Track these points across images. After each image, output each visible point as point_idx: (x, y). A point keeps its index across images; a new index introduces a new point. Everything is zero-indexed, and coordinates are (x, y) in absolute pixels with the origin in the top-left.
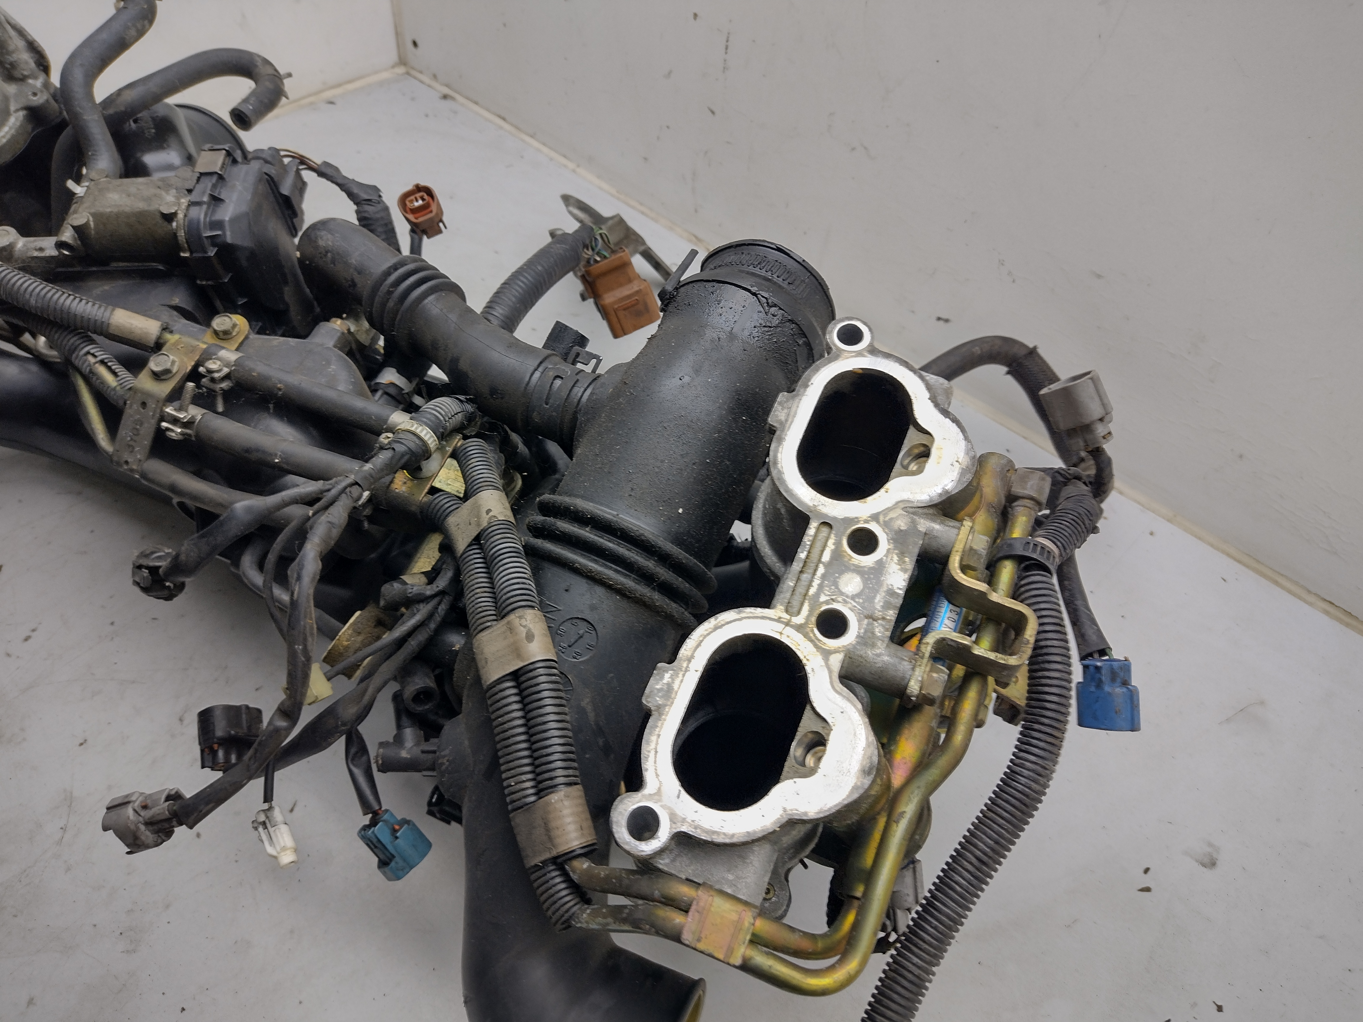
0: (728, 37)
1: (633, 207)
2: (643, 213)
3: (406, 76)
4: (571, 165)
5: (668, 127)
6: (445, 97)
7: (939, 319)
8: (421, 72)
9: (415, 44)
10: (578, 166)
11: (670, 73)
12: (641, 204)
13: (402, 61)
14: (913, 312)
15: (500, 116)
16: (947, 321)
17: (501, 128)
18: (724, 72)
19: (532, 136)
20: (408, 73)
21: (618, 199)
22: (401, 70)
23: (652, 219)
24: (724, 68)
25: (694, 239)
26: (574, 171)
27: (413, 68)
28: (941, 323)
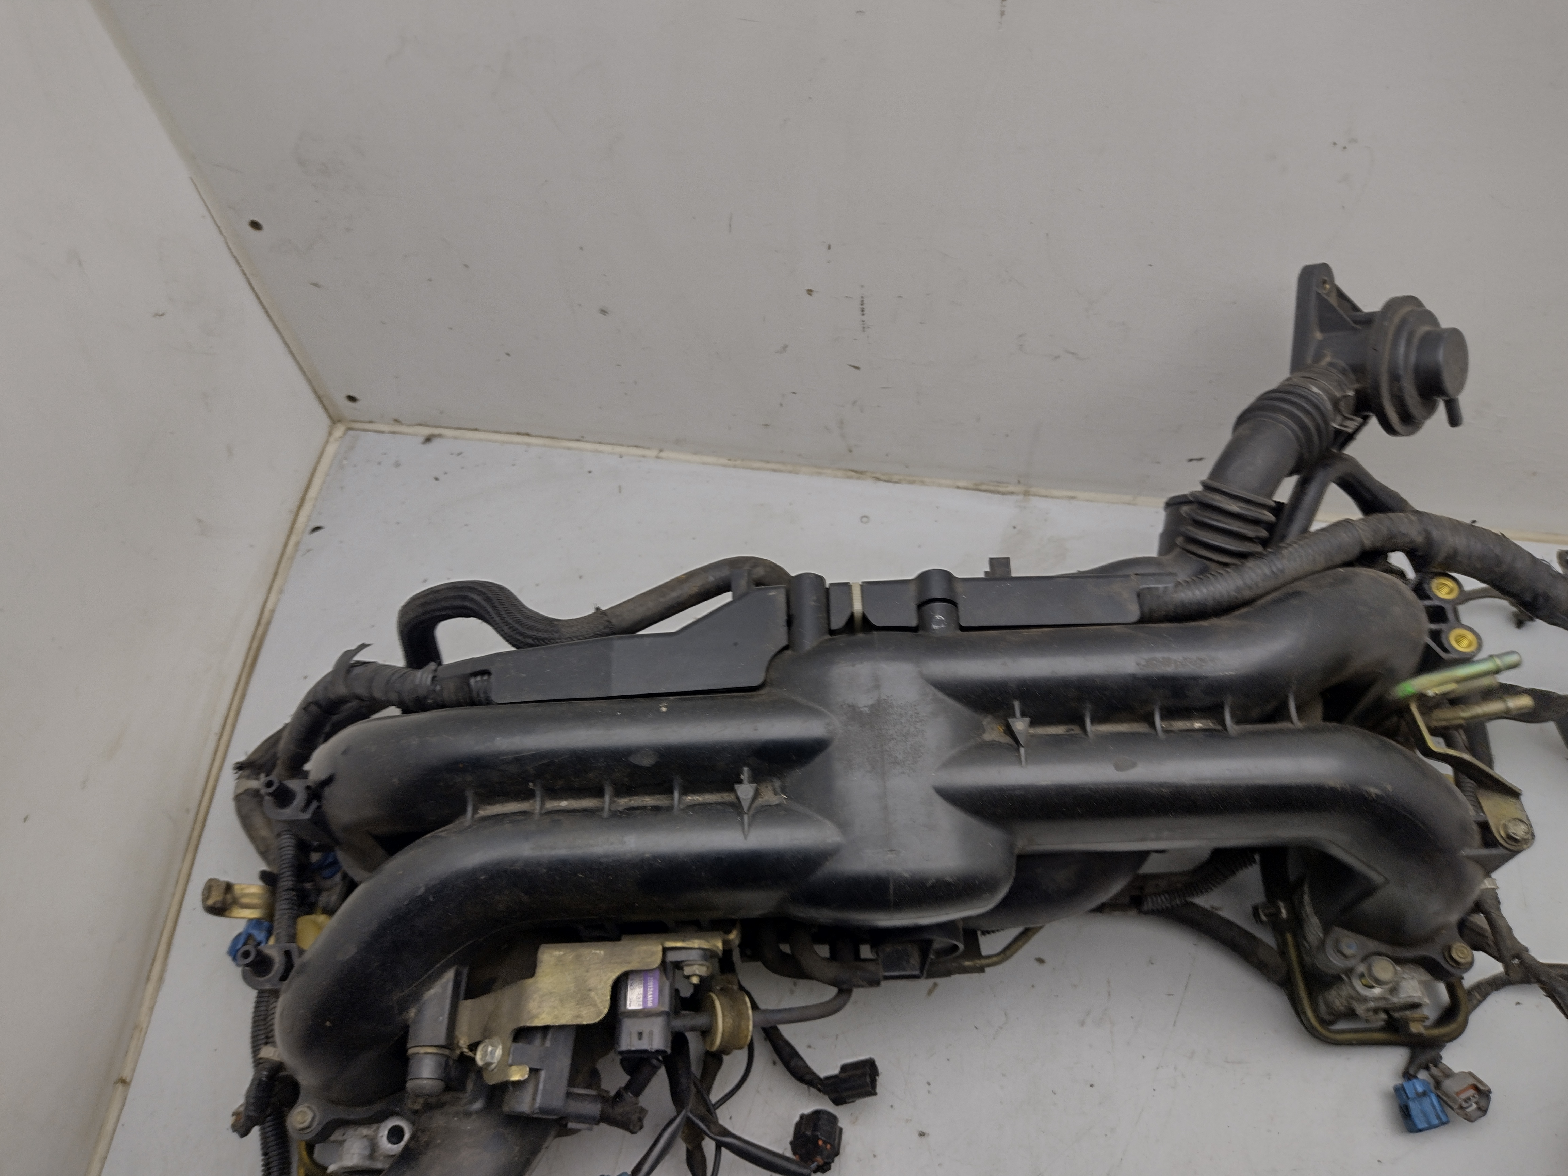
0: (862, 301)
1: (758, 469)
2: (774, 470)
3: (349, 432)
4: (653, 453)
5: (794, 393)
6: (428, 439)
7: (1191, 460)
8: (371, 422)
9: (352, 399)
10: (661, 451)
11: (785, 348)
12: (768, 462)
13: (335, 420)
14: (1158, 463)
15: (518, 434)
16: (1200, 459)
17: (529, 445)
18: (864, 331)
19: (578, 440)
20: (350, 429)
21: (735, 467)
22: (339, 430)
23: (790, 472)
24: (864, 328)
25: (853, 474)
26: (658, 457)
27: (356, 422)
28: (1194, 463)
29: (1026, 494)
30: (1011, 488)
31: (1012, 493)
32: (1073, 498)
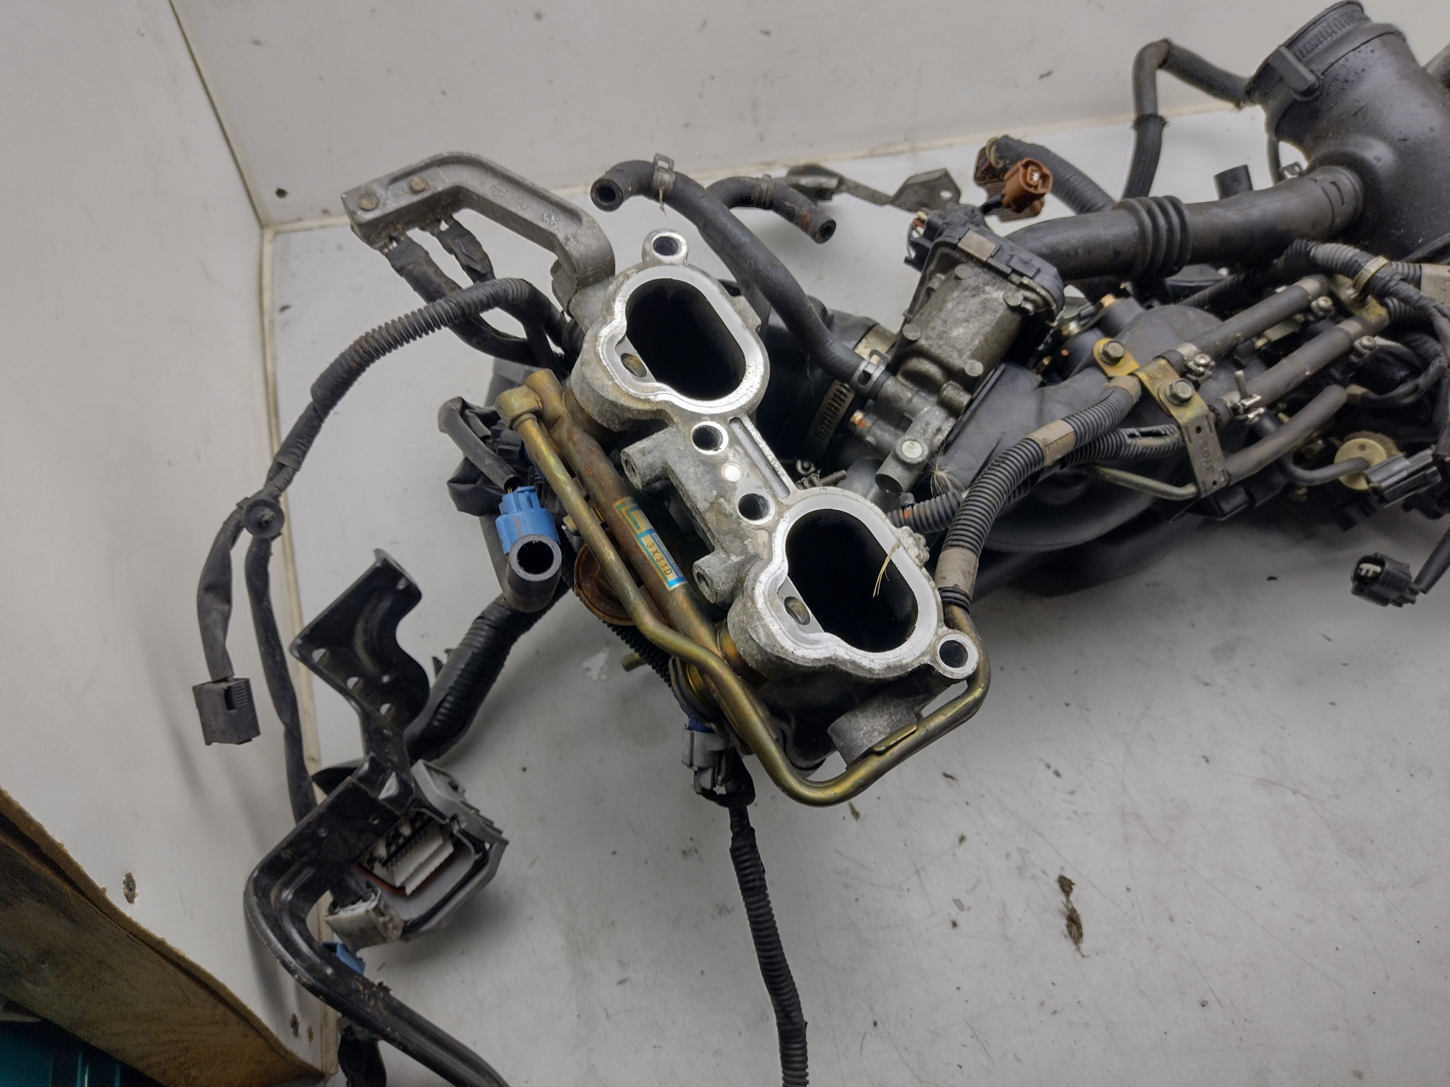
3: (279, 236)
5: (712, 78)
7: (1042, 77)
8: (299, 220)
9: (281, 193)
11: (704, 24)
13: (264, 224)
14: (1016, 86)
20: (277, 233)
22: (269, 234)
25: (765, 166)
27: (282, 223)
29: (913, 150)
30: (900, 148)
31: (901, 153)
32: (950, 145)
